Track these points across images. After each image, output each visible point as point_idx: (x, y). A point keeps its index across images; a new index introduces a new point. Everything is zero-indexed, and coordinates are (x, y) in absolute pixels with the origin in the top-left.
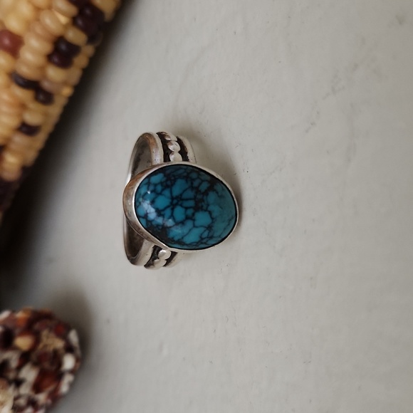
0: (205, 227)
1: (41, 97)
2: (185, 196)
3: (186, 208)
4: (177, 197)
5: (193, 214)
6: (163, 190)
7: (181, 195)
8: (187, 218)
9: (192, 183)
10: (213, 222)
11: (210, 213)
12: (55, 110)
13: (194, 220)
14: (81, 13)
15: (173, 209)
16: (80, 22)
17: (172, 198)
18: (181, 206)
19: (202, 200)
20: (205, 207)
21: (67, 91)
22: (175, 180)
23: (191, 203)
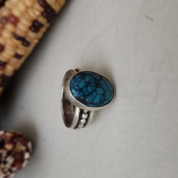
0: (102, 95)
1: (25, 44)
2: (91, 82)
3: (92, 87)
4: (87, 82)
5: (96, 89)
6: (81, 80)
7: (89, 81)
8: (93, 91)
9: (93, 77)
10: (104, 92)
11: (103, 88)
12: (30, 49)
13: (96, 92)
14: (46, 11)
15: (87, 87)
16: (45, 14)
17: (86, 83)
18: (90, 85)
19: (98, 83)
20: (100, 86)
21: (36, 41)
22: (85, 76)
23: (94, 84)
